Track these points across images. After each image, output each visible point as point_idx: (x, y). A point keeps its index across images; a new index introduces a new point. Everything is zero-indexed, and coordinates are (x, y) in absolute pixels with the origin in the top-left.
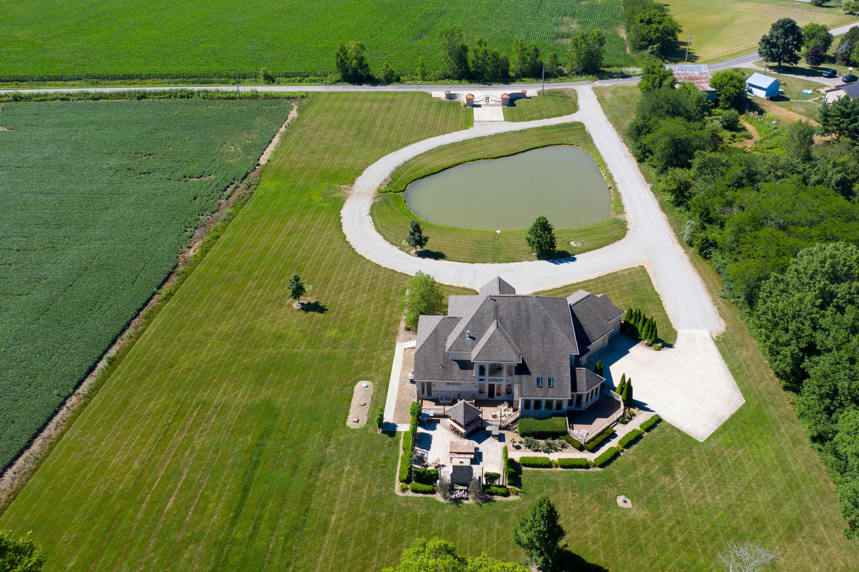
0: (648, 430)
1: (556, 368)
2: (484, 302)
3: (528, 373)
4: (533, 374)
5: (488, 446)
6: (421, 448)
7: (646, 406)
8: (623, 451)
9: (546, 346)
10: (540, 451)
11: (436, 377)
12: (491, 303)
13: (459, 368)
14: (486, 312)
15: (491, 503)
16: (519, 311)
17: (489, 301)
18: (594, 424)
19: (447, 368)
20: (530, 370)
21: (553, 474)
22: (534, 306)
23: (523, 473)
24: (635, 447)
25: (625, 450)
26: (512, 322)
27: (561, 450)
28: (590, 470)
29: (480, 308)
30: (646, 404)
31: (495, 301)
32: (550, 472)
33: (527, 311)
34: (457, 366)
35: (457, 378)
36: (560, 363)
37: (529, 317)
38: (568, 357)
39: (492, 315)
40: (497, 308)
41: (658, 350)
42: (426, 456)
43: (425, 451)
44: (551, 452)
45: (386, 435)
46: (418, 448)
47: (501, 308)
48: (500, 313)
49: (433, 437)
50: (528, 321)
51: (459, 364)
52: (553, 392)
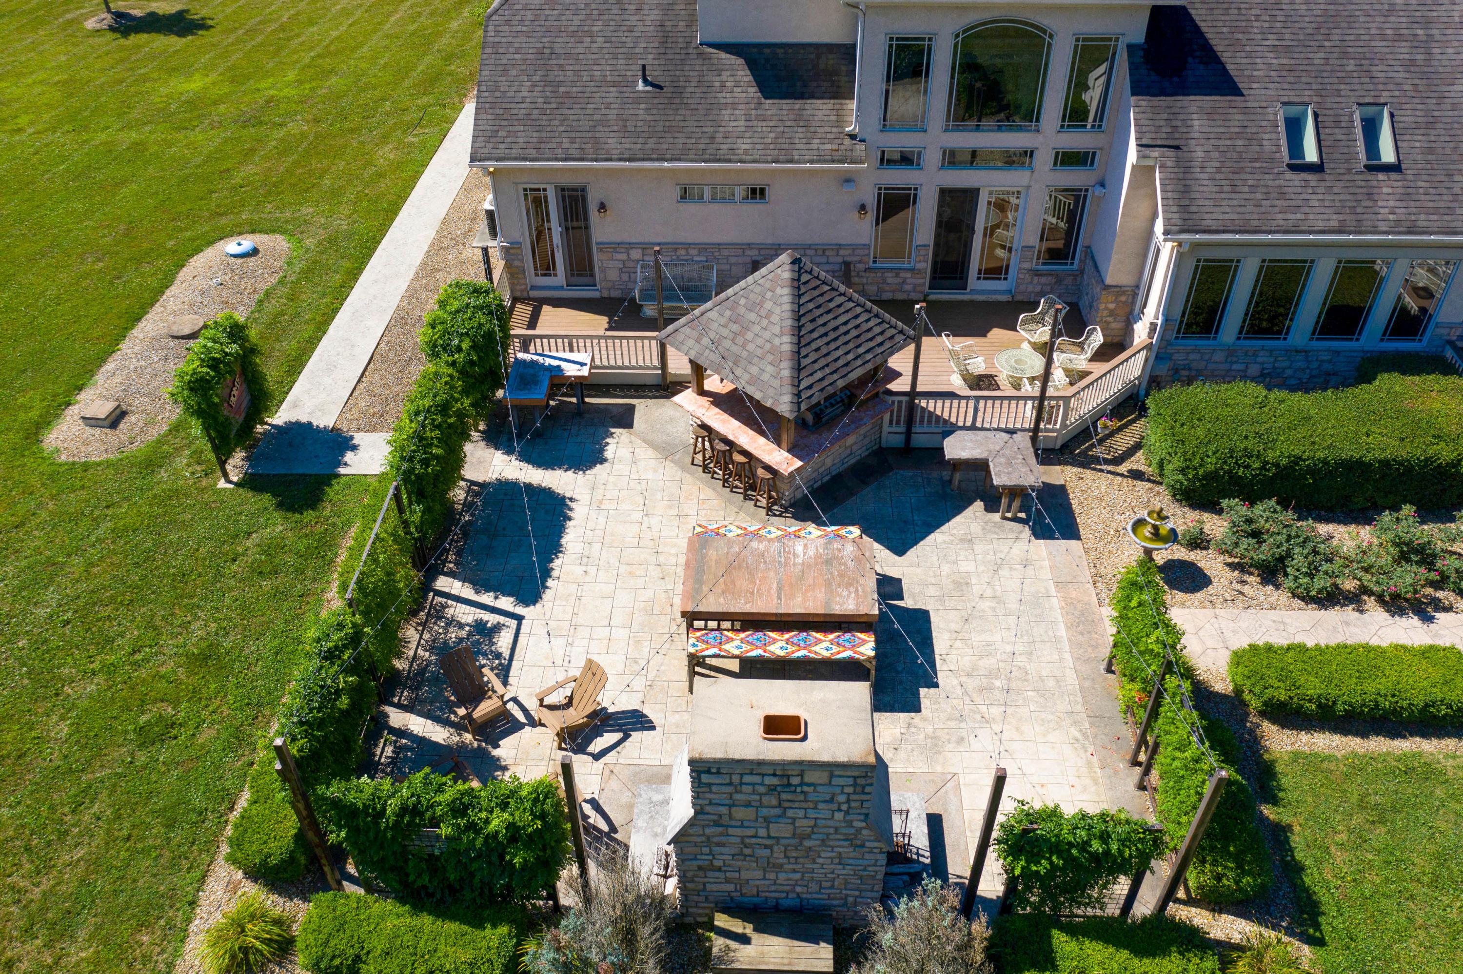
3: (1222, 83)
4: (1253, 89)
5: (967, 567)
6: (481, 585)
10: (1354, 599)
11: (612, 142)
13: (753, 91)
19: (678, 91)
20: (1233, 65)
34: (744, 75)
35: (743, 145)
42: (503, 642)
43: (506, 603)
45: (266, 500)
46: (456, 587)
49: (579, 513)
51: (752, 65)
52: (1406, 196)
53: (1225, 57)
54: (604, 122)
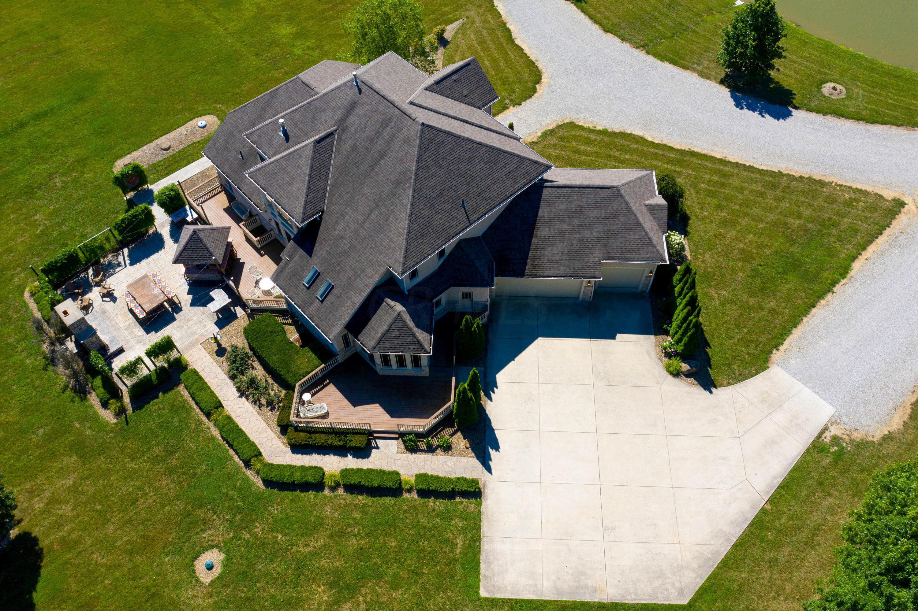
0: (424, 493)
1: (352, 273)
3: (310, 252)
4: (314, 258)
6: (129, 256)
7: (492, 452)
8: (333, 489)
9: (367, 225)
10: (235, 382)
12: (352, 93)
14: (333, 104)
15: (77, 399)
17: (351, 88)
18: (360, 408)
19: (245, 163)
20: (317, 248)
21: (198, 430)
22: (407, 141)
23: (171, 394)
24: (362, 499)
25: (341, 491)
26: (354, 148)
27: (261, 405)
28: (248, 472)
30: (497, 448)
31: (360, 92)
32: (200, 423)
36: (363, 271)
38: (382, 270)
40: (353, 106)
41: (671, 373)
42: (119, 269)
43: (128, 262)
44: (247, 398)
46: (126, 252)
47: (359, 111)
48: (352, 119)
49: (161, 252)
50: (376, 162)
52: (318, 310)
53: (317, 245)
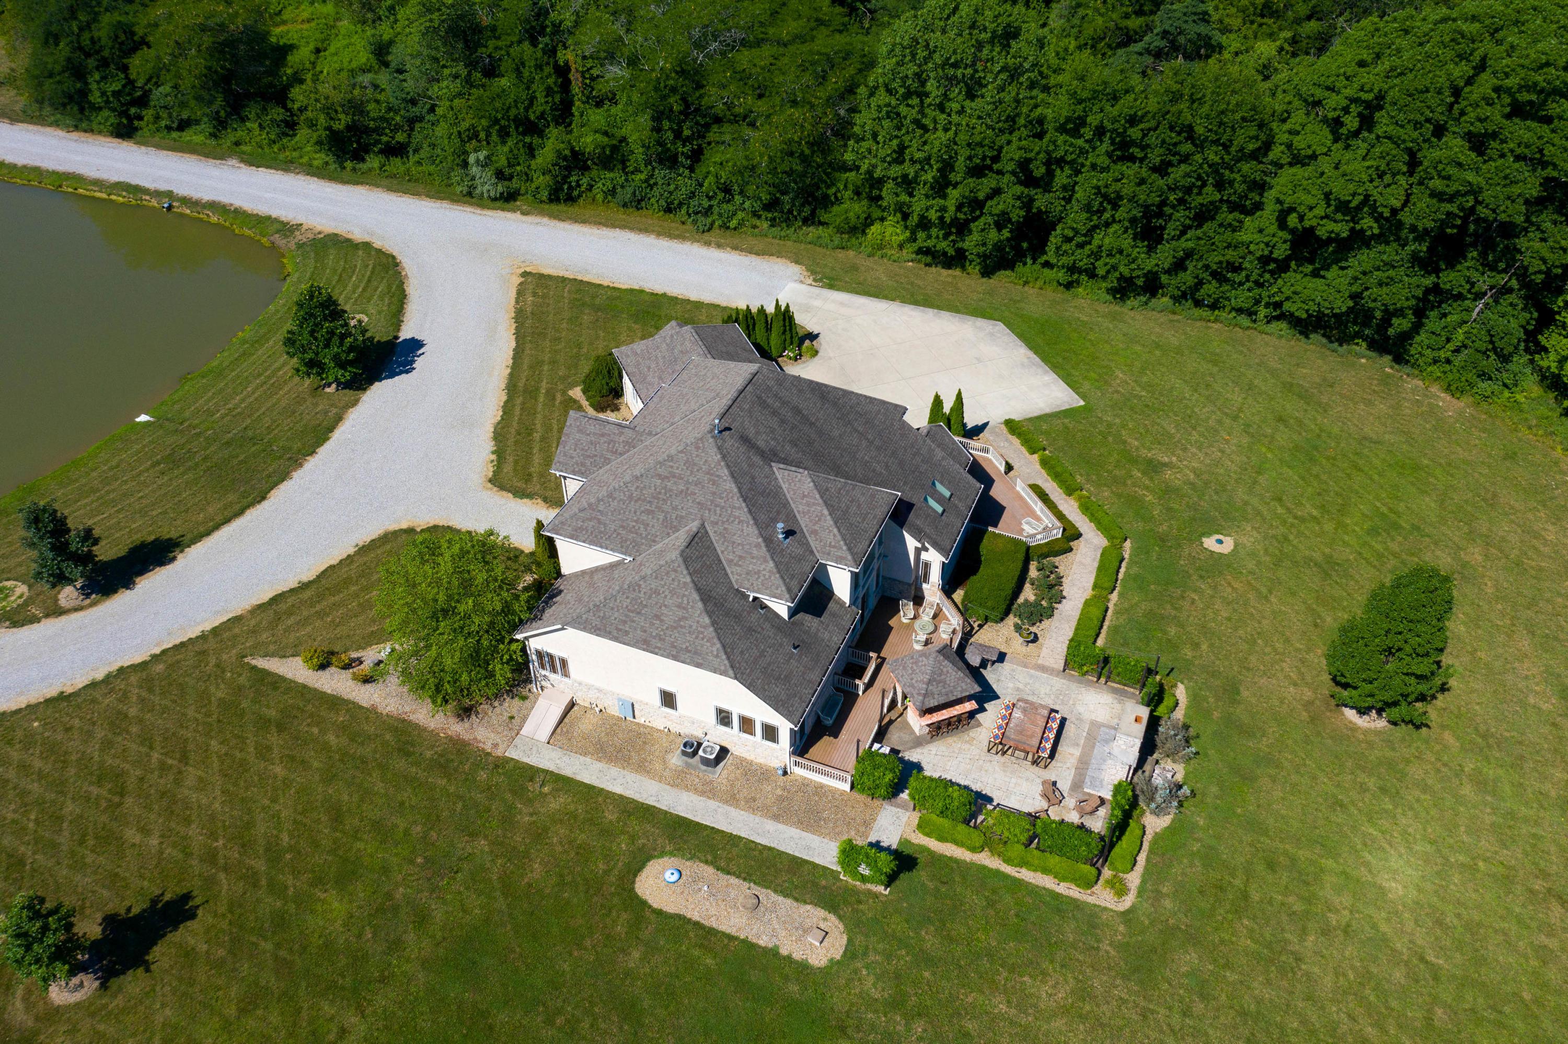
0: (1040, 448)
1: (919, 459)
2: (719, 448)
3: (908, 506)
4: (913, 501)
8: (1088, 497)
10: (1052, 608)
11: (813, 677)
12: (730, 442)
13: (817, 620)
14: (745, 466)
16: (774, 413)
17: (724, 441)
19: (804, 642)
20: (905, 496)
25: (1085, 492)
26: (794, 444)
27: (1060, 577)
28: (1126, 556)
29: (728, 466)
32: (1117, 613)
33: (784, 403)
34: (809, 617)
35: (836, 639)
36: (913, 445)
37: (797, 411)
38: (907, 425)
39: (757, 459)
40: (745, 440)
41: (817, 352)
44: (1061, 592)
47: (751, 433)
48: (761, 443)
51: (806, 611)
54: (804, 673)
